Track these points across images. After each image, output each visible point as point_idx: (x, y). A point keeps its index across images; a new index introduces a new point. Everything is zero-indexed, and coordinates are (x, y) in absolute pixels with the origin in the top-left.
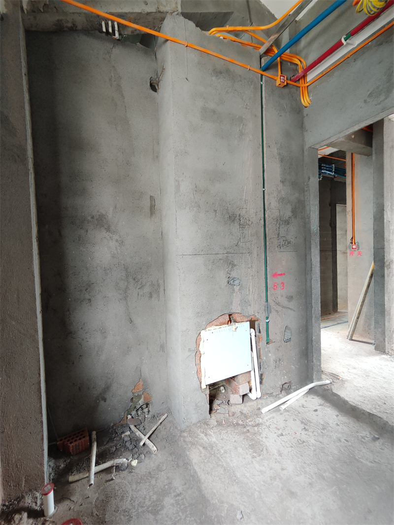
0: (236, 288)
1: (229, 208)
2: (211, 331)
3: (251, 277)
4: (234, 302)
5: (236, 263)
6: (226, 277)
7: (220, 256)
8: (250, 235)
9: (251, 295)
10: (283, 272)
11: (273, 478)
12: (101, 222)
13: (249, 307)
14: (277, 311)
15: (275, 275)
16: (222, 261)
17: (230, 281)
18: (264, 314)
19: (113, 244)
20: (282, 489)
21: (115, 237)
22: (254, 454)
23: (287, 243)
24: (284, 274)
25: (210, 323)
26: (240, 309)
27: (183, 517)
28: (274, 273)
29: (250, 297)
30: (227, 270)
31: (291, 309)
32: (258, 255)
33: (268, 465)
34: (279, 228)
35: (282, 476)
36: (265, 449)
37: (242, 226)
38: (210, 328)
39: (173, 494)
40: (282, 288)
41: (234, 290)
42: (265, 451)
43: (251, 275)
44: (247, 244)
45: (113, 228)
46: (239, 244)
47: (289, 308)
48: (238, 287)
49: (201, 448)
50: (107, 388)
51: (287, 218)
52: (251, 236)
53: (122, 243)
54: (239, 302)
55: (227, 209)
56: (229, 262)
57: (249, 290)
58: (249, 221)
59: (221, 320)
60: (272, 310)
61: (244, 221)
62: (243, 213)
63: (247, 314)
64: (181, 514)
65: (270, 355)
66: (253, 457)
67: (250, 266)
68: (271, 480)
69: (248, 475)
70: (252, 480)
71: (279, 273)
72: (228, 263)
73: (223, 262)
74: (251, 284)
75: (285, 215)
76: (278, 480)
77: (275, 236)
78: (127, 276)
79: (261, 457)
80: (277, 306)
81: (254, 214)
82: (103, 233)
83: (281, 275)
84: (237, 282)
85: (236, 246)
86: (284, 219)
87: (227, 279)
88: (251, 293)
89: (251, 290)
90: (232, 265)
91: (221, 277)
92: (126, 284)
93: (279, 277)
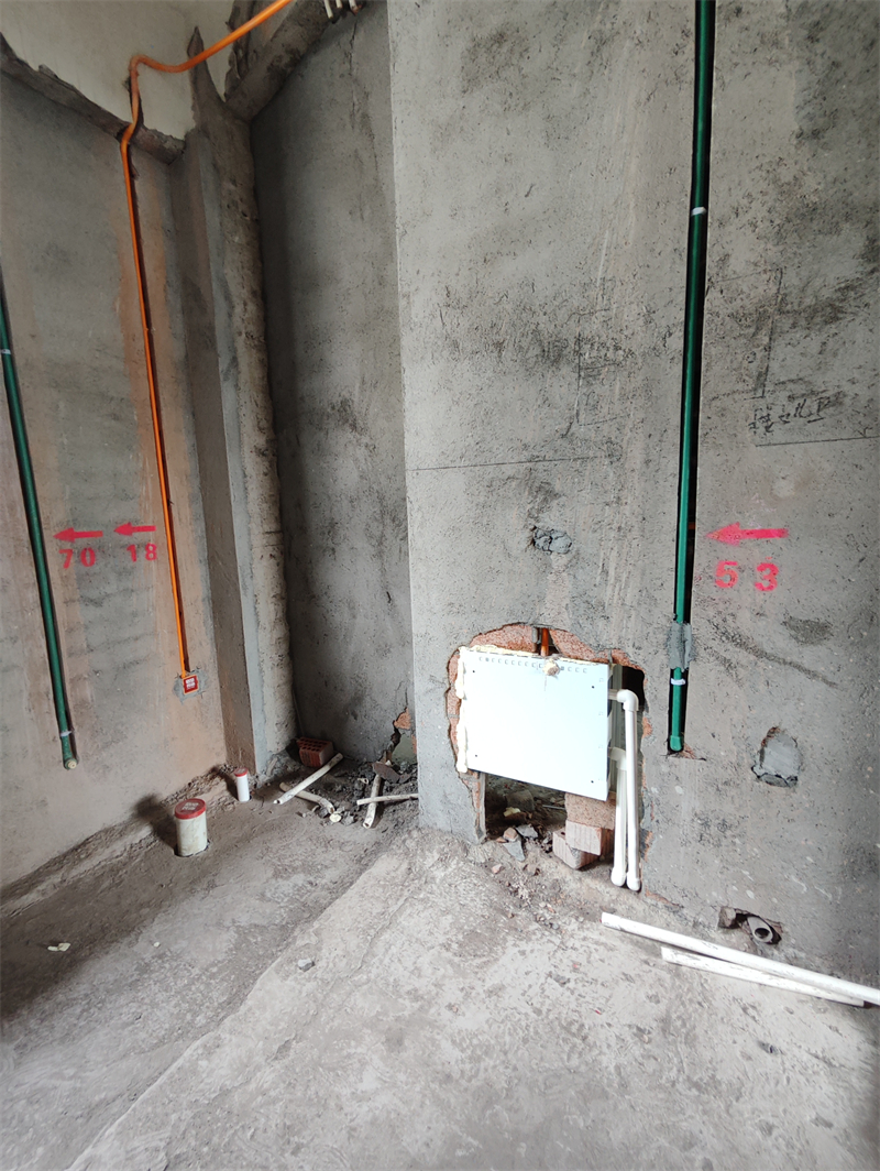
0: (558, 561)
1: (541, 326)
2: (484, 656)
3: (613, 534)
4: (549, 597)
5: (558, 487)
6: (525, 526)
7: (509, 470)
8: (617, 397)
9: (609, 588)
10: (776, 525)
11: (415, 995)
12: (345, 414)
13: (601, 623)
14: (728, 665)
15: (730, 534)
16: (514, 484)
17: (539, 540)
18: (662, 657)
19: (361, 453)
20: (398, 1019)
21: (365, 440)
22: (455, 946)
23: (812, 404)
24: (781, 533)
25: (481, 635)
26: (568, 622)
27: (282, 905)
28: (725, 524)
29: (609, 592)
30: (529, 506)
31: (812, 674)
32: (647, 462)
33: (444, 976)
34: (768, 349)
35: (433, 1011)
36: (484, 959)
37: (588, 373)
38: (483, 648)
39: (311, 879)
40: (766, 584)
41: (548, 565)
42: (478, 961)
43: (615, 526)
44: (605, 428)
45: (360, 423)
46: (573, 429)
47: (799, 667)
48: (565, 559)
49: (405, 866)
50: (358, 699)
51: (826, 294)
52: (624, 397)
53: (372, 449)
54: (567, 601)
55: (536, 332)
56: (537, 484)
57: (605, 572)
58: (617, 348)
59: (512, 634)
60: (702, 653)
61: (594, 354)
62: (593, 327)
63: (592, 641)
64: (286, 900)
65: (679, 790)
66: (447, 947)
67: (611, 497)
68: (409, 993)
69: (394, 950)
70: (387, 961)
71: (753, 524)
72: (534, 489)
73: (519, 485)
74: (614, 553)
75: (818, 283)
76: (417, 1005)
77: (740, 386)
78: (382, 514)
79: (457, 959)
80: (730, 646)
81: (641, 322)
82: (349, 435)
83: (765, 534)
84: (558, 544)
85: (563, 436)
86: (809, 301)
87: (527, 533)
88: (612, 581)
89: (612, 573)
90: (547, 493)
91: (512, 523)
92: (381, 528)
93: (750, 542)
